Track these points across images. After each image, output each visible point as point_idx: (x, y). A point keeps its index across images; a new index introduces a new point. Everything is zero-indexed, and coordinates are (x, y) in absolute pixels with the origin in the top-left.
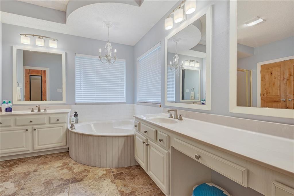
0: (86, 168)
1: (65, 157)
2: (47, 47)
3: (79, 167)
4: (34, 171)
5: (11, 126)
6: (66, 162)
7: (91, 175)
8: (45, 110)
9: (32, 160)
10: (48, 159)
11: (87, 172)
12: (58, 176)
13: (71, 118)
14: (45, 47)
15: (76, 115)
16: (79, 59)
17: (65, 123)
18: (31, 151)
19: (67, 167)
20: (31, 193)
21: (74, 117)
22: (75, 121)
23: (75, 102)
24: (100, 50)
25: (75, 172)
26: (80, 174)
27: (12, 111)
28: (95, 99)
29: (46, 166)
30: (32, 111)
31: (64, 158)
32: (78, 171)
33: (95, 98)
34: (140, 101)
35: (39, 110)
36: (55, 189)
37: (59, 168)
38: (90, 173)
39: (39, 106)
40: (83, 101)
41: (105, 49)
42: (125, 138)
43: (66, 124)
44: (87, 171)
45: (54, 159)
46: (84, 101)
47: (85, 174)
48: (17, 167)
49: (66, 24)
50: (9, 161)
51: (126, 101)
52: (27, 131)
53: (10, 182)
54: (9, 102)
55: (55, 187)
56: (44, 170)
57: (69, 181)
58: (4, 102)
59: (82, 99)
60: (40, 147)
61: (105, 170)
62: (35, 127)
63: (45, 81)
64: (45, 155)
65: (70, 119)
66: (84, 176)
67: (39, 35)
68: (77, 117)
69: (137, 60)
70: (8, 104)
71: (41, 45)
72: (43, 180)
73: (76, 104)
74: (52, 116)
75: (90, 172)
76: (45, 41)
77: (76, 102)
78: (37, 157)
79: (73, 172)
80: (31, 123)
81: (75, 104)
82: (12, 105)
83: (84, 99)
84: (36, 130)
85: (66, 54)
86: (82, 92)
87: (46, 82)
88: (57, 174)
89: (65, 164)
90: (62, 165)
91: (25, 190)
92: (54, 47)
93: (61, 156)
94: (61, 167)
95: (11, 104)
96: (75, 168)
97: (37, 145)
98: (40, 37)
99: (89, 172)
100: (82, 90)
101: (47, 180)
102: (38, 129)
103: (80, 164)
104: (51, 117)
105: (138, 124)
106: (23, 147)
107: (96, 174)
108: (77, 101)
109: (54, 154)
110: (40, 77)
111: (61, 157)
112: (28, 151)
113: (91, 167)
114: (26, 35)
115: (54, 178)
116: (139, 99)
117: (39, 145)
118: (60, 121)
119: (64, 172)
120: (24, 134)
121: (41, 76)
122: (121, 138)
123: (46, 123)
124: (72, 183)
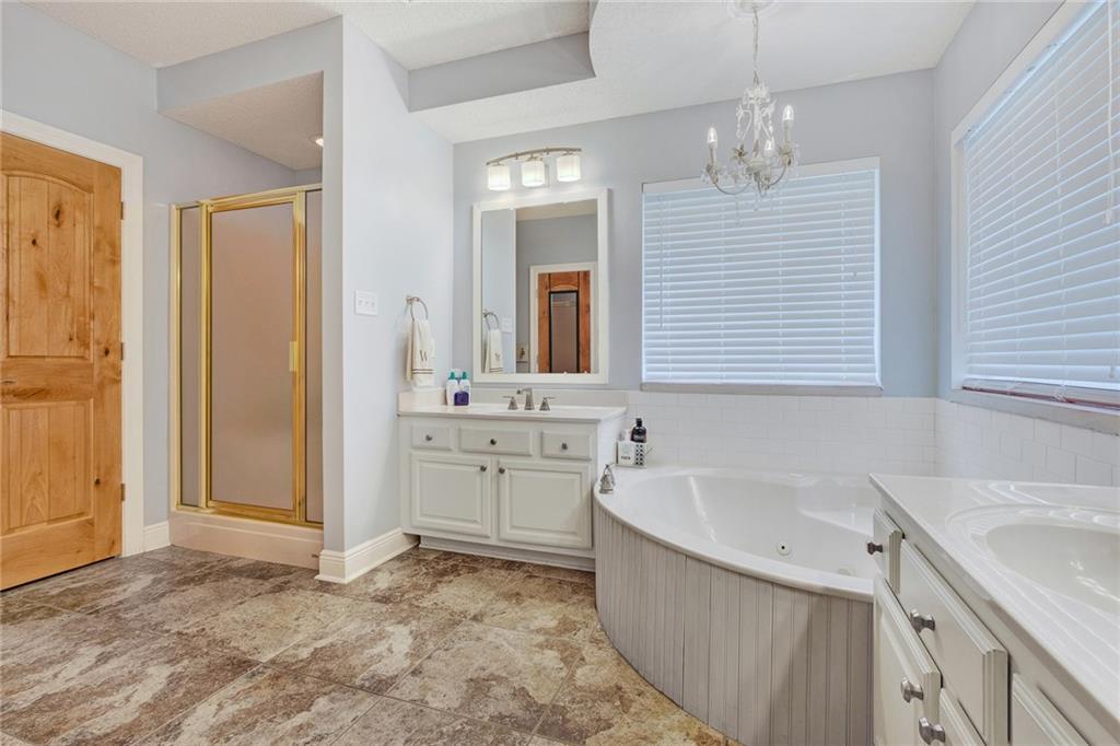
0: (623, 684)
1: (581, 598)
2: (553, 183)
3: (602, 663)
4: (475, 618)
5: (449, 450)
6: (575, 618)
7: (625, 729)
8: (544, 406)
9: (494, 571)
10: (533, 585)
11: (618, 703)
12: (520, 672)
13: (620, 443)
14: (549, 186)
15: (639, 433)
16: (658, 203)
17: (588, 460)
18: (493, 542)
19: (564, 644)
20: (422, 700)
21: (632, 439)
22: (632, 455)
23: (641, 378)
24: (712, 136)
25: (579, 683)
26: (589, 705)
27: (470, 404)
28: (722, 370)
29: (514, 612)
30: (513, 405)
31: (576, 598)
32: (592, 681)
33: (719, 365)
34: (975, 385)
35: (529, 406)
36: (484, 727)
37: (541, 638)
38: (625, 716)
39: (529, 390)
40: (670, 377)
41: (739, 126)
42: (815, 599)
43: (590, 466)
44: (621, 698)
45: (547, 592)
46: (673, 377)
47: (605, 710)
48: (450, 582)
49: (594, 75)
50: (448, 555)
51: (882, 380)
52: (484, 473)
53: (408, 631)
54: (464, 377)
55: (486, 719)
56: (499, 625)
57: (539, 716)
58: (452, 377)
59: (667, 370)
60: (514, 531)
61: (695, 732)
62: (505, 461)
63: (588, 306)
64: (532, 564)
65: (617, 445)
66: (600, 719)
67: (528, 150)
68: (642, 441)
69: (954, 141)
70: (462, 381)
71: (536, 181)
72: (476, 666)
73: (642, 387)
74: (549, 430)
75: (632, 710)
76: (546, 166)
77: (644, 381)
78: (509, 565)
79: (571, 677)
80: (493, 448)
81: (641, 390)
82: (469, 384)
83: (674, 370)
84: (507, 471)
85: (610, 192)
86: (665, 337)
87: (589, 310)
88: (521, 660)
89: (566, 626)
90: (554, 628)
91: (418, 680)
92: (573, 180)
93: (571, 583)
94: (547, 636)
95: (466, 382)
96: (587, 659)
97: (508, 528)
98: (532, 155)
99: (625, 706)
100: (666, 329)
101: (484, 670)
102: (513, 473)
103: (611, 650)
104: (546, 432)
105: (888, 540)
106: (475, 521)
107: (648, 734)
108: (646, 376)
109: (556, 568)
110: (575, 294)
111: (570, 590)
112: (487, 537)
113: (643, 687)
114: (497, 161)
115: (504, 675)
116: (971, 371)
117: (513, 527)
118: (569, 452)
119: (545, 663)
120: (478, 479)
121: (577, 292)
122: (788, 593)
123: (532, 453)
124: (542, 732)
